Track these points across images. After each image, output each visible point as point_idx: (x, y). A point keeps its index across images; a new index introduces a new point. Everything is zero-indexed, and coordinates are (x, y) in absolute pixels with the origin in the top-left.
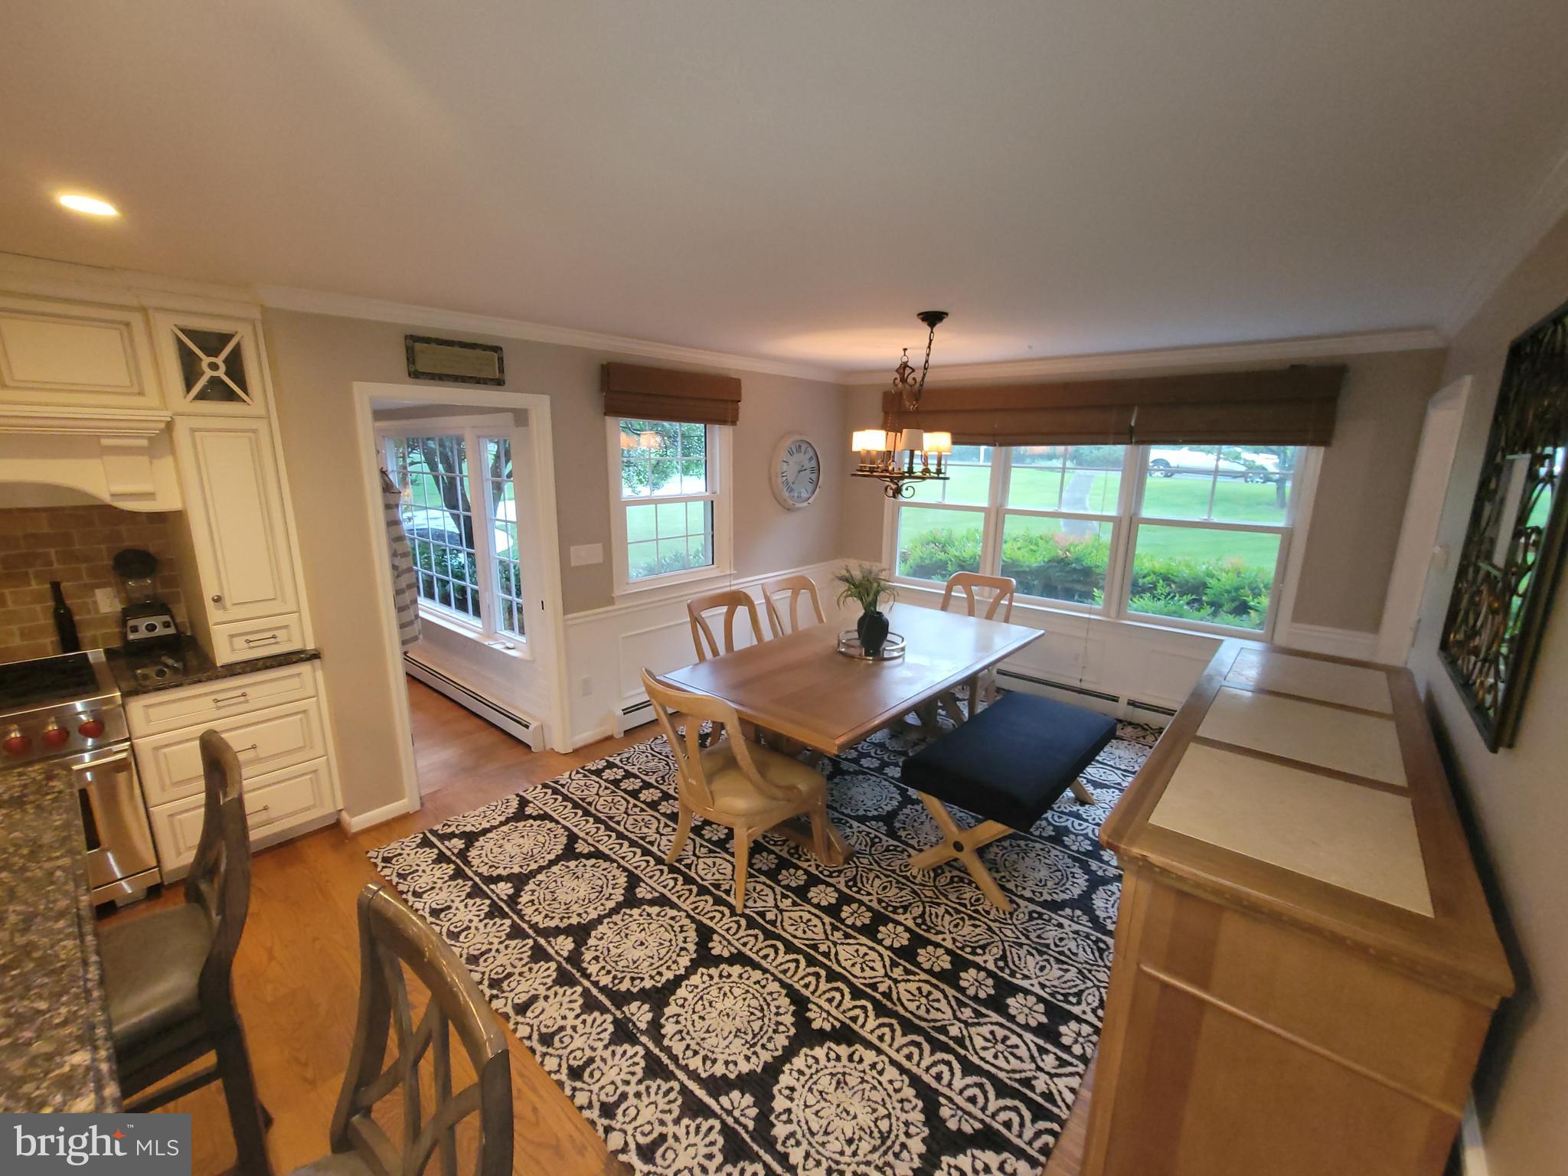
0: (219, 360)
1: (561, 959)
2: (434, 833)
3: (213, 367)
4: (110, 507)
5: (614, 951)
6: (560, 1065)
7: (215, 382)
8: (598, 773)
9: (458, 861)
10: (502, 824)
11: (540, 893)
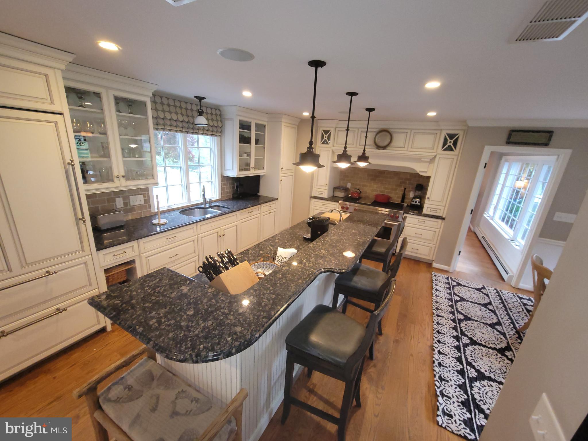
0: (452, 141)
1: (457, 318)
2: (451, 278)
3: (450, 142)
4: (418, 174)
5: (473, 328)
6: (437, 328)
7: (450, 146)
8: (521, 298)
9: (451, 287)
10: (471, 288)
11: (466, 305)
